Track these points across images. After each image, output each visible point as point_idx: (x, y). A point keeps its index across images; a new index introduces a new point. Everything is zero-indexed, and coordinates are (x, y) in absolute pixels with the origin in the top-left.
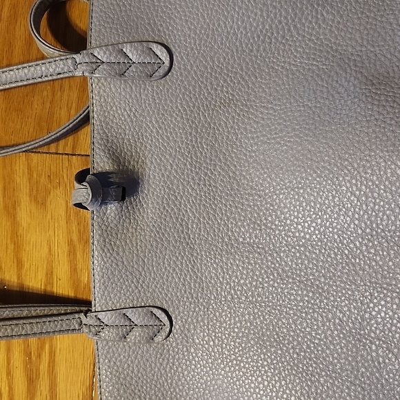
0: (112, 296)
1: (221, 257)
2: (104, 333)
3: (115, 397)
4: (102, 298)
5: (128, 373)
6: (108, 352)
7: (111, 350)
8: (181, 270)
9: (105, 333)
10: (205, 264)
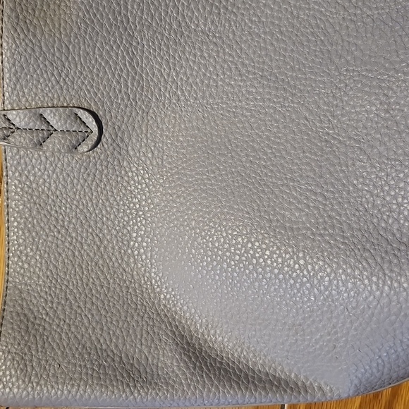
0: (26, 91)
1: (168, 48)
2: (14, 137)
3: (26, 218)
4: (12, 93)
5: (43, 190)
6: (19, 163)
7: (22, 161)
8: (116, 63)
9: (16, 138)
10: (147, 57)
